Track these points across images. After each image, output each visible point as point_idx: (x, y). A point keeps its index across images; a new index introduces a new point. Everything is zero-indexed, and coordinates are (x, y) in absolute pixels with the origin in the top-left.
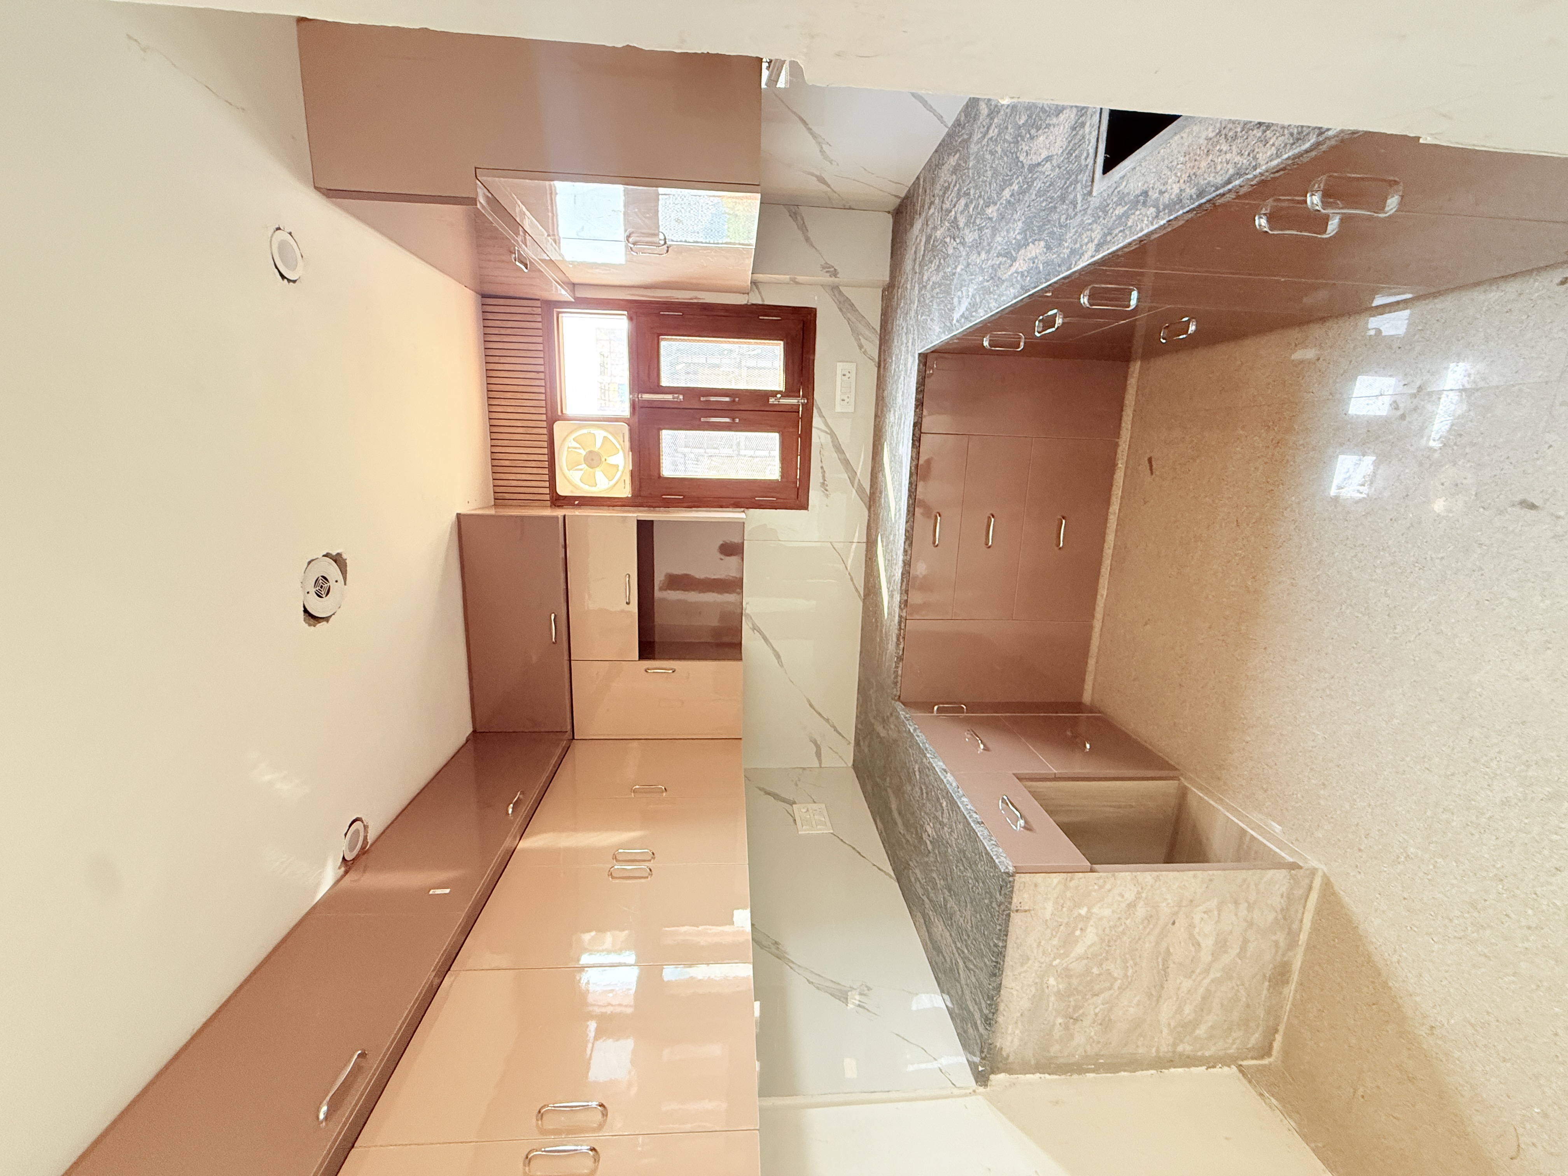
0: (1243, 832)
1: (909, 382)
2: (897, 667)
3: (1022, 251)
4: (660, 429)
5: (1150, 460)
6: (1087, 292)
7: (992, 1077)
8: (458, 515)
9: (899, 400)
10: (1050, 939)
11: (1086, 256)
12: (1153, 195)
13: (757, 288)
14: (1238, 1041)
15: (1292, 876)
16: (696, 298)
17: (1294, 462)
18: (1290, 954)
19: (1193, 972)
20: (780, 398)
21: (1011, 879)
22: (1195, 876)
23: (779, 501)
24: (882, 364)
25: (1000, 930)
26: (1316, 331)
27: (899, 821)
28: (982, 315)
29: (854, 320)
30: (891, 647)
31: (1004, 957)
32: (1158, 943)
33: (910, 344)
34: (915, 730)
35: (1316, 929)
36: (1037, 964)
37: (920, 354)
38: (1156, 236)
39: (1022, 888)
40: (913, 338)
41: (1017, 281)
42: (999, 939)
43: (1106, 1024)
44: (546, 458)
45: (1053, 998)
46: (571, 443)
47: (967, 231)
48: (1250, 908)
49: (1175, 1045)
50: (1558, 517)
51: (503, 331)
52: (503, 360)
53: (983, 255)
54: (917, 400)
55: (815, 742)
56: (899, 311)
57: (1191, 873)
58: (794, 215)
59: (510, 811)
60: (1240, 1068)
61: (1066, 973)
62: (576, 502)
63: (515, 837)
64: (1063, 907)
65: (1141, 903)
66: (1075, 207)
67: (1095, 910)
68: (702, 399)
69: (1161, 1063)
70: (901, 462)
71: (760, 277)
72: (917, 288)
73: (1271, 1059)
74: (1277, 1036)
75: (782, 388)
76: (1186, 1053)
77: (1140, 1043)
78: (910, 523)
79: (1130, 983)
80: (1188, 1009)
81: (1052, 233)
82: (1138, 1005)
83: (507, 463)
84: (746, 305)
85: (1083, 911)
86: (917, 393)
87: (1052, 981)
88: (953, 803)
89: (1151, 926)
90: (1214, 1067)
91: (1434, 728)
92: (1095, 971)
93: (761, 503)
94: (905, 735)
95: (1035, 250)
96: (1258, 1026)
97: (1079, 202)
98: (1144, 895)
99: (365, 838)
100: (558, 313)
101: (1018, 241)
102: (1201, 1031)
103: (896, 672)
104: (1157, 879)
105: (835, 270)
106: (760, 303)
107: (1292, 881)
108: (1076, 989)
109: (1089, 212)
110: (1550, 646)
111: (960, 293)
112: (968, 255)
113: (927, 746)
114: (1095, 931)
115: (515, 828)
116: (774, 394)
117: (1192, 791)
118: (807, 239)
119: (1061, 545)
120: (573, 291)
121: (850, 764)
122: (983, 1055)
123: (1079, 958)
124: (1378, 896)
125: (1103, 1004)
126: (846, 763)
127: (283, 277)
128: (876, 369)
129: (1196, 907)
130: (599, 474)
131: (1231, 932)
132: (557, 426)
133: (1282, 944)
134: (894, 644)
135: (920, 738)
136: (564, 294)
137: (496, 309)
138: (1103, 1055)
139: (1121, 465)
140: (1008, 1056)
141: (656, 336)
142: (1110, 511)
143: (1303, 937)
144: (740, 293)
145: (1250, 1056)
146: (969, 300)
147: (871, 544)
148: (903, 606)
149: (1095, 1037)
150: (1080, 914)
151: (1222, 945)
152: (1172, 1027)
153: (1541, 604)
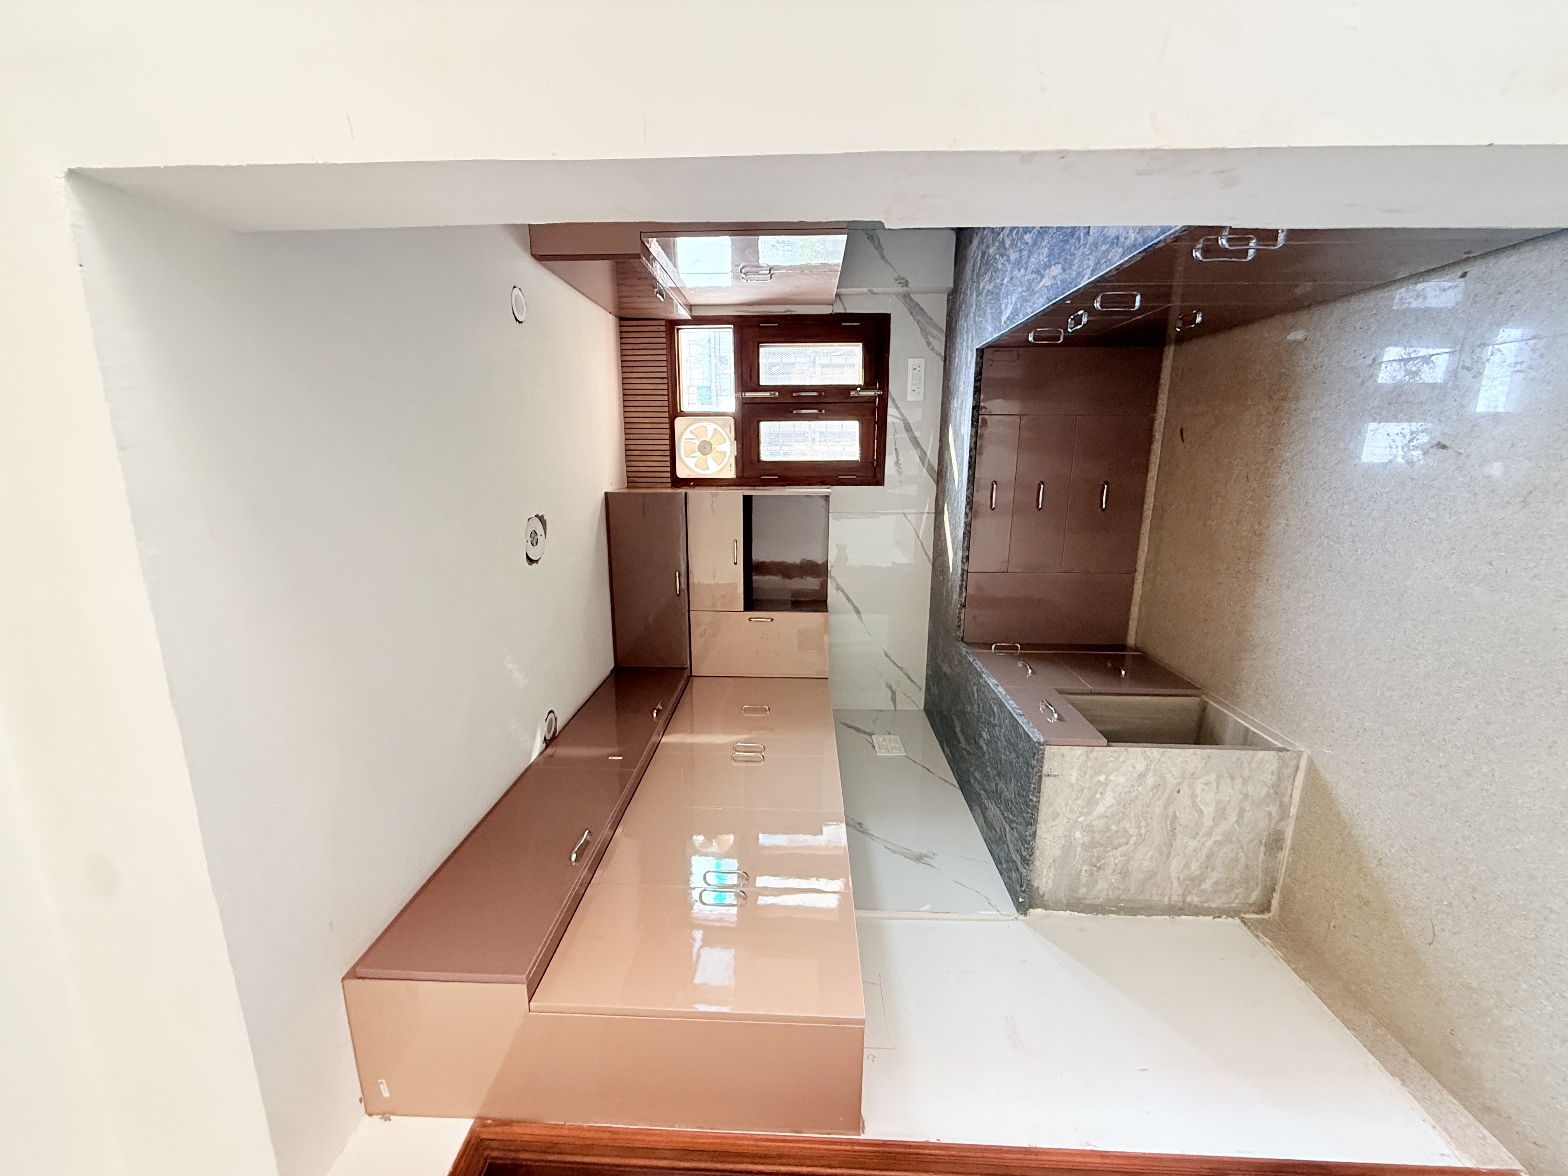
0: (1247, 730)
1: (969, 372)
2: (960, 613)
3: (1047, 271)
4: (759, 422)
5: (1182, 430)
6: (1099, 299)
7: (1031, 910)
8: (606, 493)
9: (961, 388)
10: (1076, 799)
11: (1086, 277)
12: (1122, 239)
13: (840, 299)
14: (1240, 897)
15: (1280, 758)
16: (789, 311)
17: (1289, 424)
18: (1283, 823)
19: (1197, 834)
20: (860, 391)
21: (1042, 747)
22: (1195, 754)
23: (859, 478)
24: (948, 359)
25: (1034, 788)
26: (1303, 317)
27: (962, 739)
28: (1021, 319)
29: (923, 321)
30: (956, 596)
31: (1038, 809)
32: (1165, 808)
33: (970, 341)
34: (974, 660)
35: (1303, 802)
36: (1066, 820)
37: (977, 349)
38: (1127, 266)
39: (1051, 757)
40: (972, 336)
41: (1044, 293)
42: (1033, 795)
43: (1124, 874)
44: (668, 448)
45: (1079, 849)
46: (688, 434)
47: (1011, 251)
48: (1245, 782)
49: (1184, 896)
50: (1460, 453)
51: (636, 347)
52: (635, 370)
53: (1022, 271)
54: (975, 387)
55: (891, 688)
56: (961, 314)
57: (1192, 751)
58: (871, 238)
59: (655, 715)
60: (1243, 921)
61: (1089, 829)
62: (692, 484)
63: (659, 735)
64: (1085, 774)
65: (1150, 774)
66: (1080, 240)
67: (1112, 778)
68: (794, 395)
69: (1173, 910)
70: (963, 440)
71: (843, 291)
72: (974, 295)
73: (1270, 915)
74: (1274, 894)
75: (860, 381)
76: (1195, 903)
77: (1154, 892)
78: (970, 491)
79: (1143, 840)
80: (1194, 866)
81: (1066, 260)
82: (1151, 859)
83: (637, 453)
84: (831, 314)
85: (1102, 778)
86: (976, 381)
87: (1078, 834)
88: (1002, 705)
89: (1159, 793)
90: (1220, 917)
91: (1382, 625)
92: (1114, 828)
93: (843, 481)
94: (966, 666)
95: (1056, 270)
96: (1257, 884)
97: (1082, 238)
98: (1152, 767)
99: (555, 728)
100: (678, 329)
101: (1045, 263)
102: (1207, 885)
103: (959, 618)
104: (1163, 754)
105: (906, 281)
106: (843, 311)
107: (1281, 762)
108: (1098, 842)
109: (1088, 246)
110: (1454, 551)
111: (1006, 300)
112: (1012, 271)
113: (984, 670)
114: (1112, 795)
115: (660, 727)
116: (854, 388)
117: (1211, 705)
118: (883, 257)
119: (1104, 507)
120: (691, 310)
121: (922, 707)
122: (1023, 889)
123: (1100, 817)
124: (1345, 765)
125: (1121, 856)
126: (917, 706)
127: (517, 320)
128: (943, 363)
129: (1198, 778)
130: (710, 458)
131: (1229, 802)
132: (678, 422)
133: (1274, 814)
134: (958, 592)
135: (978, 665)
136: (683, 313)
137: (630, 329)
138: (1123, 900)
139: (1158, 436)
140: (1043, 895)
141: (756, 344)
142: (1149, 476)
143: (1293, 811)
144: (826, 304)
145: (1251, 911)
146: (1012, 306)
147: (938, 513)
148: (965, 561)
149: (1115, 884)
150: (1099, 781)
151: (1221, 812)
152: (1181, 880)
153: (1449, 520)
